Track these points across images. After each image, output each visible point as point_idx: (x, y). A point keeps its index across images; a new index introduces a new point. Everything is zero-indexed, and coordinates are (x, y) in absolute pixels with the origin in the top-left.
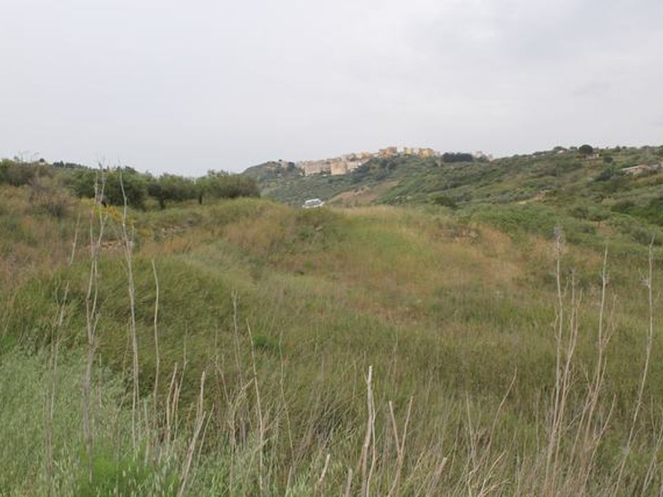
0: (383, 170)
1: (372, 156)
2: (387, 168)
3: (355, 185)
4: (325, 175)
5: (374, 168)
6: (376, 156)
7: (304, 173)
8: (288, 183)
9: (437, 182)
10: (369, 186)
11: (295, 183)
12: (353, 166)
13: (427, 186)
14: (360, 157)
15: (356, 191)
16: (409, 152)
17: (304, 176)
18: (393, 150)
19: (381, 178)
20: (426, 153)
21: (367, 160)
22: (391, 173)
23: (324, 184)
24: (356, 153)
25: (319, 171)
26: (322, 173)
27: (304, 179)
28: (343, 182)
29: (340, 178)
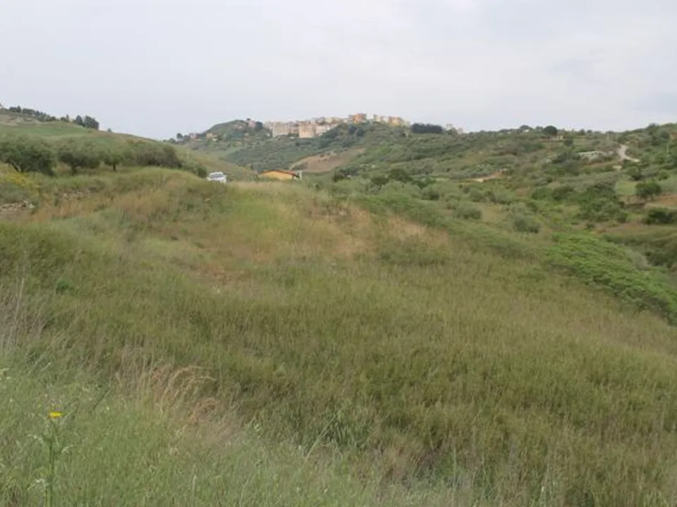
0: (350, 136)
1: (341, 121)
2: (355, 135)
3: (321, 150)
4: (292, 138)
5: (342, 134)
6: (345, 121)
7: (271, 134)
8: (255, 143)
9: (402, 153)
10: (335, 152)
11: (262, 143)
12: (321, 130)
13: (392, 156)
14: (329, 121)
15: (322, 156)
16: (378, 120)
17: (271, 136)
18: (363, 116)
19: (348, 145)
20: (395, 122)
21: (336, 125)
22: (358, 140)
23: (291, 146)
24: (326, 117)
25: (286, 134)
26: (290, 135)
27: (272, 140)
28: (310, 146)
29: (308, 142)
